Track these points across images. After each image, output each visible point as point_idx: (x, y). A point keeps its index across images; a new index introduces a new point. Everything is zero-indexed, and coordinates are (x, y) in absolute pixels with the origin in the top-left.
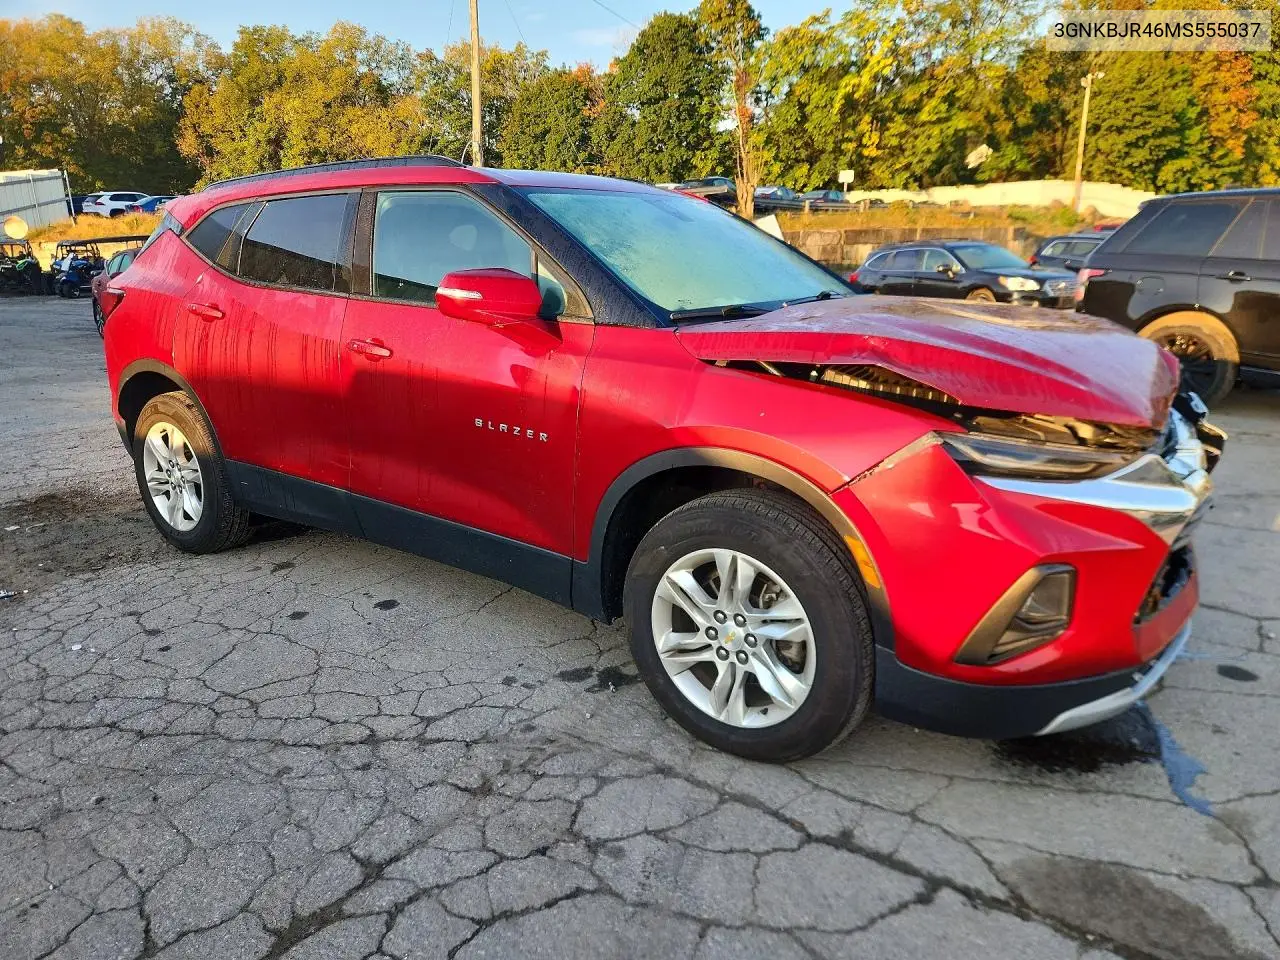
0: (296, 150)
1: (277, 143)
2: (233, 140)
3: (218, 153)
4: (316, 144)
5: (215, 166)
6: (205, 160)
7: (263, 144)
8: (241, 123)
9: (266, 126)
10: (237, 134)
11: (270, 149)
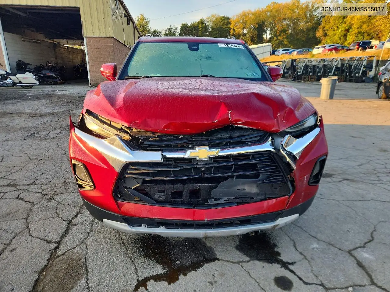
0: (353, 32)
1: (347, 31)
2: (334, 31)
3: (328, 35)
4: (361, 30)
5: (326, 40)
6: (323, 38)
7: (343, 31)
8: (338, 25)
9: (346, 25)
10: (336, 29)
11: (345, 33)
